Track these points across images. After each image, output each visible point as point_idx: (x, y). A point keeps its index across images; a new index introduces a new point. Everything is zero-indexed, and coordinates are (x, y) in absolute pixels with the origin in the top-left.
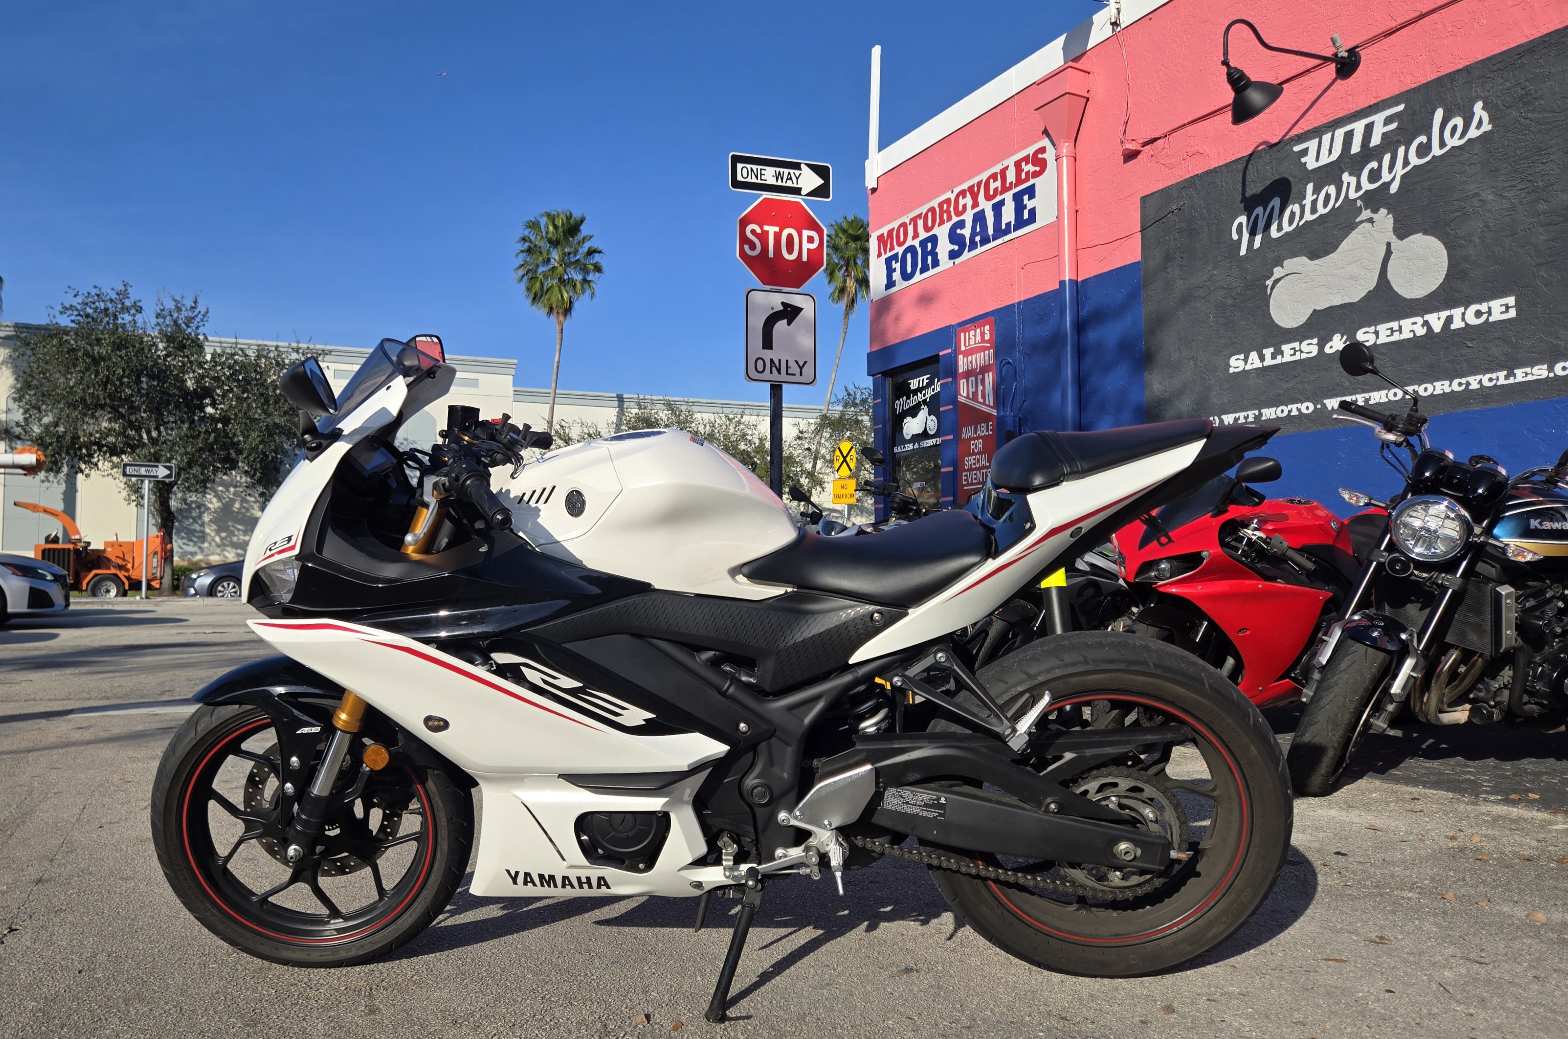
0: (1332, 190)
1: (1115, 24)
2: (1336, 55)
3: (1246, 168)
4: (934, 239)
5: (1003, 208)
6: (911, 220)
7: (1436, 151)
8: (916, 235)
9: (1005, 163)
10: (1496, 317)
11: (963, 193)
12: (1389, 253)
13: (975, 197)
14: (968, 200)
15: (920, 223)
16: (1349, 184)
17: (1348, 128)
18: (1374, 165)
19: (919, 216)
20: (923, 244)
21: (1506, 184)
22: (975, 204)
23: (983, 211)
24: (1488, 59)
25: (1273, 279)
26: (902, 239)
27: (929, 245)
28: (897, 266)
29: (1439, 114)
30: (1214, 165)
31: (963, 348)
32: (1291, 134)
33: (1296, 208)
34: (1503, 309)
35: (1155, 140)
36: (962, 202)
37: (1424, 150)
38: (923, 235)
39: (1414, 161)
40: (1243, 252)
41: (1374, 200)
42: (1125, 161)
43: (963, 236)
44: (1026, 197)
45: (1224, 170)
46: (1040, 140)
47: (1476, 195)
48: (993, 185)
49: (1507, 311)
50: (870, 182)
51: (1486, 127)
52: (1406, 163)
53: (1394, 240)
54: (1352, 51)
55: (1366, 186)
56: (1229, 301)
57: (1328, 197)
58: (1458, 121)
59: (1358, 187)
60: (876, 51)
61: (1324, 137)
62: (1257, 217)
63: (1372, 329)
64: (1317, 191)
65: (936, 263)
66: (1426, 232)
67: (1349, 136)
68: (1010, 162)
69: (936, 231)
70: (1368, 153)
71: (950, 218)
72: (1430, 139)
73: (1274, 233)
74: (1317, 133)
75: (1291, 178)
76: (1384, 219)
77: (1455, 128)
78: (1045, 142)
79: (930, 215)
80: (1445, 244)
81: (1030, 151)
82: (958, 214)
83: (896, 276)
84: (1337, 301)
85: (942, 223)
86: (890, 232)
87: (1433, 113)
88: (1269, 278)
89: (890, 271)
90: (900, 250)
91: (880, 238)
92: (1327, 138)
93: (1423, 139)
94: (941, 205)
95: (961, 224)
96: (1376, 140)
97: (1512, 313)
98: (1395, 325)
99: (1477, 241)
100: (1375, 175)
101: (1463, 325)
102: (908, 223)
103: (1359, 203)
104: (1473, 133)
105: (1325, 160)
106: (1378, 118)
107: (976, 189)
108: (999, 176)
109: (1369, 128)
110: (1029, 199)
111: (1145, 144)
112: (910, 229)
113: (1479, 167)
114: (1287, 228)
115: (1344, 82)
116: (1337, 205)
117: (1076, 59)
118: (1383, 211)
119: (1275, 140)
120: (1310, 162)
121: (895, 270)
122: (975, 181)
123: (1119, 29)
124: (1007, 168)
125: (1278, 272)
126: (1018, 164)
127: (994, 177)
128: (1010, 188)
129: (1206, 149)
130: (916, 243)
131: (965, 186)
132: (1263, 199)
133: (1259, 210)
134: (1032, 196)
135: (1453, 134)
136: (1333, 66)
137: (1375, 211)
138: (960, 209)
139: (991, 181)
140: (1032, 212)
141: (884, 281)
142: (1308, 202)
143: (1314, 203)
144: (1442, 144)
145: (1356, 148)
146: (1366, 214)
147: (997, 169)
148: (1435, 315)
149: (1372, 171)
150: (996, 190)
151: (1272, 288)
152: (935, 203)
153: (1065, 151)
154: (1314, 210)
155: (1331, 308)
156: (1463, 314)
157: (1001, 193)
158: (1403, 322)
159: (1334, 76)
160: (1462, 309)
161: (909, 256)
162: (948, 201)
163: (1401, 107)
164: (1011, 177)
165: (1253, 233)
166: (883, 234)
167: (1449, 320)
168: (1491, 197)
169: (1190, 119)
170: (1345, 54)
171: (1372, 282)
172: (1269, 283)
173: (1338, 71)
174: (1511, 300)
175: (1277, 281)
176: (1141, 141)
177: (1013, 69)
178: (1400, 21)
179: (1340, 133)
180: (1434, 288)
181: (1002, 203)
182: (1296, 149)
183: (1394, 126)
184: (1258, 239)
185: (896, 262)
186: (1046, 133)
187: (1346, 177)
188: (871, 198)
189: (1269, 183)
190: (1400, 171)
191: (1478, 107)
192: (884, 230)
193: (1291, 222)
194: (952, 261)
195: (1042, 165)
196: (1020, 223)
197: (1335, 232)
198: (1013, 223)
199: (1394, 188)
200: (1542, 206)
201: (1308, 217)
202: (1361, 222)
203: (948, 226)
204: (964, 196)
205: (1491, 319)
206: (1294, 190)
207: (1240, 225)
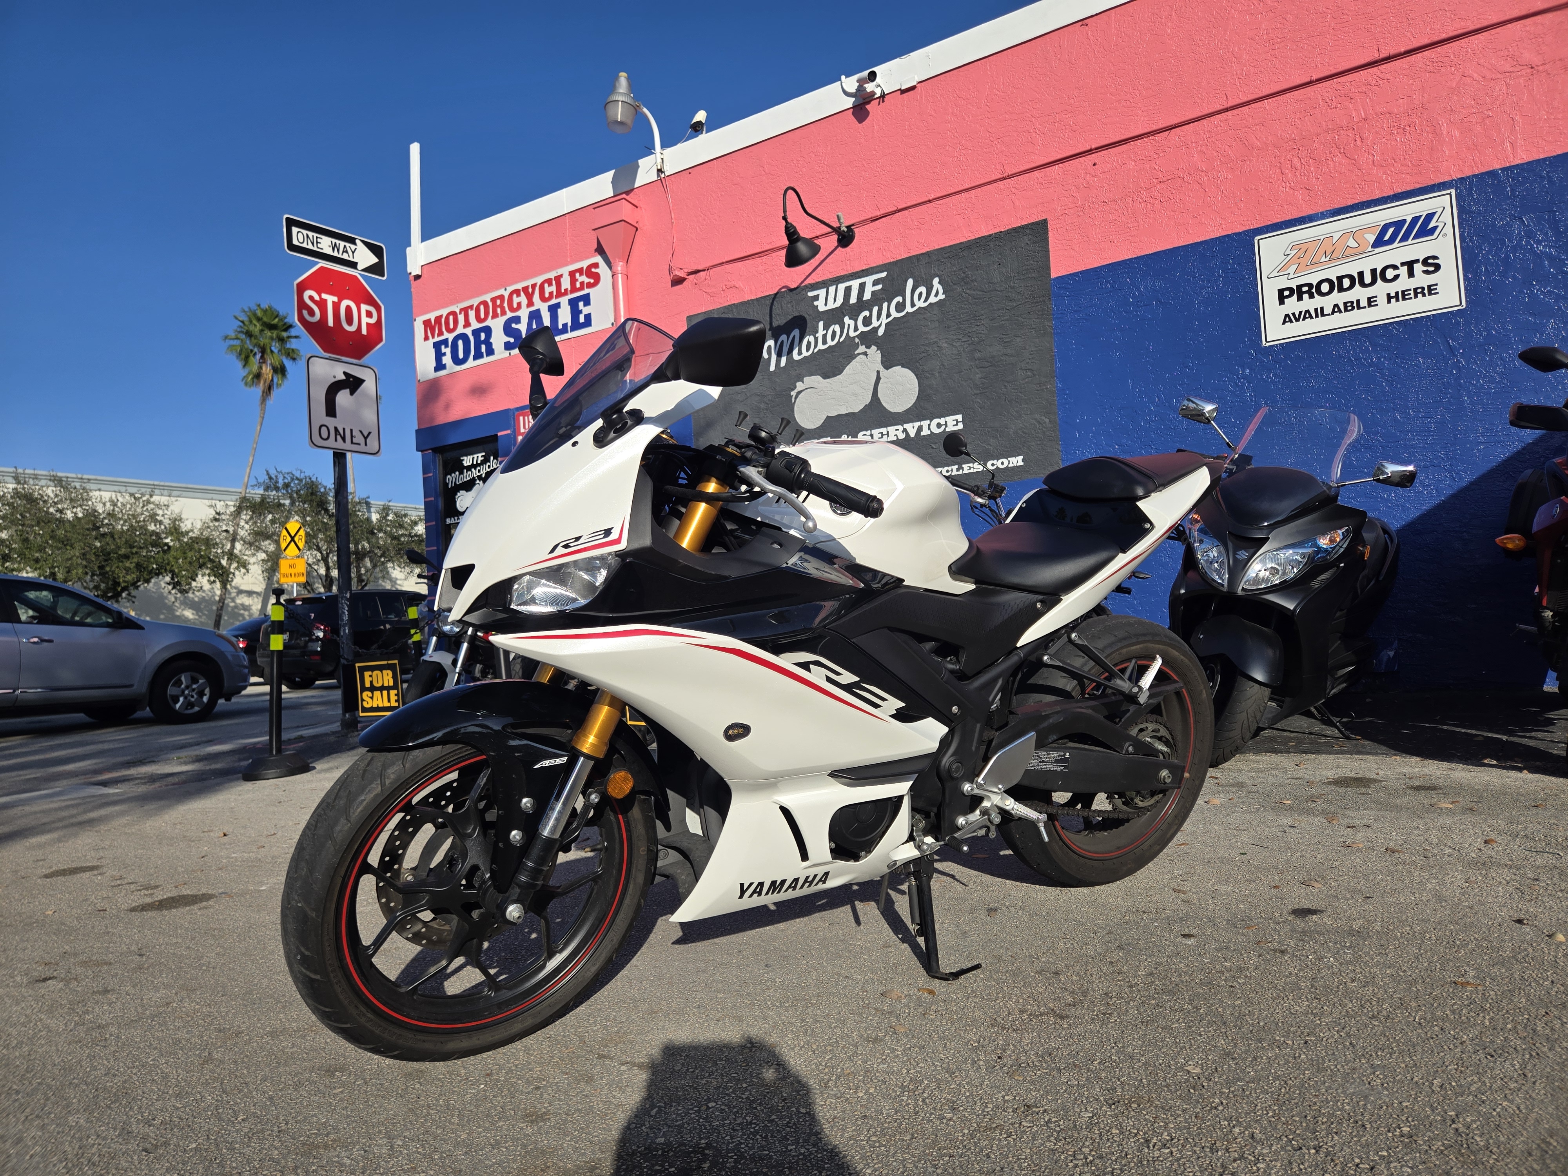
0: (837, 328)
1: (660, 171)
2: (839, 228)
3: (772, 304)
4: (488, 330)
5: (559, 310)
6: (461, 310)
7: (909, 309)
8: (467, 324)
9: (560, 272)
10: (951, 428)
11: (517, 292)
12: (878, 379)
13: (530, 297)
14: (523, 299)
15: (472, 314)
16: (849, 325)
17: (847, 284)
18: (866, 313)
19: (471, 307)
20: (476, 333)
21: (955, 337)
22: (530, 304)
23: (538, 311)
24: (941, 249)
25: (796, 391)
26: (452, 326)
27: (483, 336)
28: (448, 351)
29: (910, 283)
30: (747, 298)
31: (522, 430)
32: (806, 282)
33: (812, 339)
34: (955, 423)
35: (698, 271)
36: (516, 300)
37: (900, 307)
38: (475, 325)
39: (894, 314)
40: (772, 368)
41: (868, 338)
42: (673, 285)
43: (519, 331)
44: (581, 304)
45: (756, 303)
46: (592, 256)
47: (935, 342)
48: (548, 289)
49: (957, 425)
50: (414, 268)
51: (941, 296)
52: (889, 315)
53: (881, 369)
54: (849, 227)
55: (862, 328)
56: (763, 406)
57: (834, 333)
58: (923, 289)
59: (856, 329)
60: (415, 149)
61: (830, 288)
62: (782, 342)
63: (868, 432)
64: (826, 328)
65: (490, 352)
66: (903, 366)
67: (848, 290)
68: (565, 271)
69: (489, 322)
70: (862, 305)
71: (503, 313)
72: (904, 300)
73: (795, 356)
74: (825, 284)
75: (806, 316)
76: (875, 354)
77: (921, 294)
78: (598, 259)
79: (482, 307)
80: (916, 375)
81: (584, 264)
82: (512, 310)
83: (447, 360)
84: (844, 411)
85: (495, 316)
86: (438, 319)
87: (906, 281)
88: (793, 390)
89: (439, 355)
90: (451, 337)
91: (427, 323)
92: (832, 289)
93: (899, 299)
94: (493, 300)
95: (517, 320)
96: (867, 296)
97: (960, 426)
98: (884, 430)
99: (937, 374)
100: (867, 321)
101: (929, 433)
102: (458, 311)
103: (857, 340)
104: (933, 299)
105: (831, 305)
106: (869, 280)
107: (530, 290)
108: (554, 282)
109: (862, 286)
110: (585, 305)
111: (690, 274)
112: (461, 318)
113: (937, 324)
114: (805, 353)
115: (843, 250)
116: (841, 340)
117: (628, 193)
118: (874, 348)
119: (793, 285)
120: (821, 306)
121: (444, 354)
122: (529, 283)
123: (663, 176)
124: (561, 276)
125: (800, 386)
126: (572, 274)
127: (549, 282)
128: (566, 293)
129: (740, 284)
130: (468, 331)
131: (519, 286)
132: (786, 329)
133: (784, 337)
134: (587, 303)
135: (919, 299)
136: (835, 237)
137: (868, 347)
138: (515, 306)
139: (546, 285)
140: (588, 317)
141: (433, 364)
142: (820, 335)
143: (825, 336)
144: (913, 305)
145: (853, 300)
146: (862, 349)
147: (552, 275)
148: (911, 425)
149: (865, 318)
150: (551, 293)
151: (796, 398)
152: (488, 298)
153: (619, 268)
154: (824, 342)
155: (839, 415)
156: (929, 425)
157: (557, 297)
158: (889, 429)
159: (836, 244)
160: (928, 422)
161: (460, 343)
162: (502, 297)
163: (884, 274)
164: (566, 284)
165: (779, 355)
166: (429, 320)
167: (920, 429)
168: (945, 345)
169: (727, 259)
170: (846, 230)
171: (868, 399)
172: (793, 393)
173: (839, 241)
174: (959, 417)
175: (799, 393)
176: (686, 271)
177: (564, 190)
178: (883, 212)
179: (842, 287)
180: (910, 406)
181: (558, 305)
182: (810, 294)
183: (879, 287)
184: (784, 360)
185: (446, 346)
186: (600, 250)
187: (847, 320)
188: (414, 284)
189: (790, 317)
190: (884, 320)
191: (936, 281)
192: (432, 316)
193: (808, 350)
194: (508, 352)
195: (597, 278)
196: (576, 325)
197: (841, 360)
198: (570, 324)
199: (881, 332)
200: (977, 355)
201: (821, 346)
202: (859, 354)
203: (502, 320)
204: (519, 295)
205: (947, 430)
206: (809, 325)
207: (769, 347)
